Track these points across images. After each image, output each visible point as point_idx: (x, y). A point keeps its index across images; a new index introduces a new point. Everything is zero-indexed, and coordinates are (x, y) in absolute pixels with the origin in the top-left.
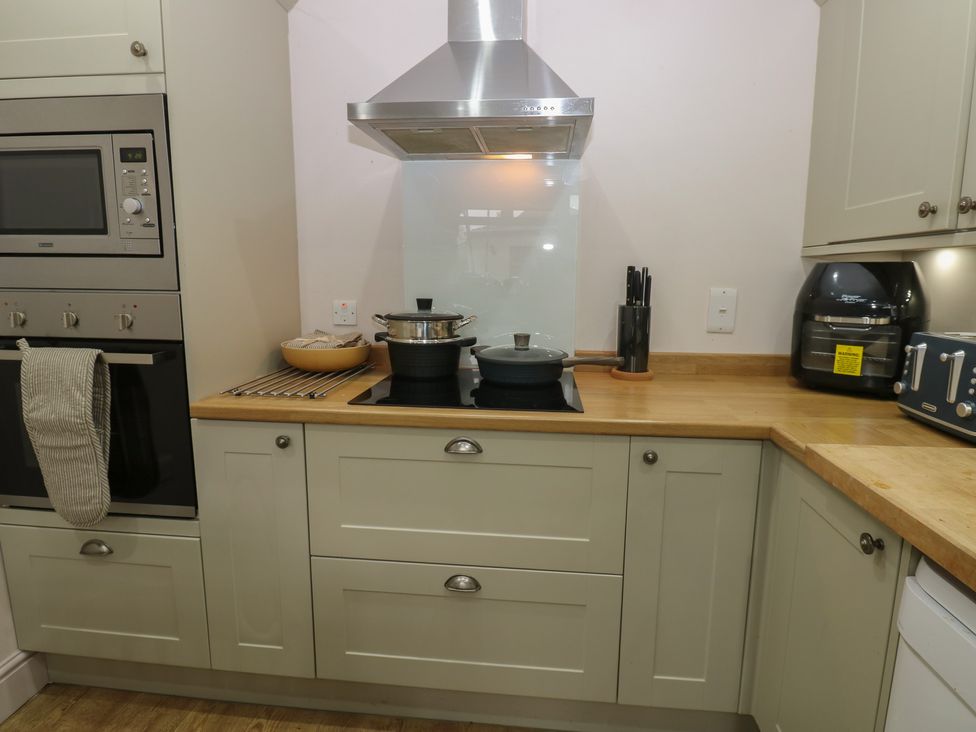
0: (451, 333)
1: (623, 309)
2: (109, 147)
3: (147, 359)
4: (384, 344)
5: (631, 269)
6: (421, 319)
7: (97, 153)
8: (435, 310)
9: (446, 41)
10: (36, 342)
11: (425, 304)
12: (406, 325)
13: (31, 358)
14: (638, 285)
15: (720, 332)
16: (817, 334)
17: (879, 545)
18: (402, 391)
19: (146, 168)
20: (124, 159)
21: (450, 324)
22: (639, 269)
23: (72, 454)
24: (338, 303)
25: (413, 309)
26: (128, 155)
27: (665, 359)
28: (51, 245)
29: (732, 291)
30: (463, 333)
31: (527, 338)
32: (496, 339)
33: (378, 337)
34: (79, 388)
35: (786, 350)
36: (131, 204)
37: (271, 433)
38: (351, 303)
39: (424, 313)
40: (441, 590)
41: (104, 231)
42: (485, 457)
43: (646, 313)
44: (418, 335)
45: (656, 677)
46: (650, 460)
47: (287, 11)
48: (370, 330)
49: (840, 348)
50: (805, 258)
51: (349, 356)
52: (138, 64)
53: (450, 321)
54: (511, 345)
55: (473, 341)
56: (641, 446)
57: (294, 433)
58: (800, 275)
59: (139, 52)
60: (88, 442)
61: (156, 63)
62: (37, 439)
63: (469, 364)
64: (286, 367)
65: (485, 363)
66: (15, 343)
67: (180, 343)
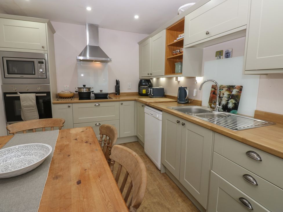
0: (89, 90)
1: (116, 86)
2: (36, 61)
3: (45, 95)
4: (77, 93)
5: (116, 80)
6: (84, 88)
7: (33, 62)
8: (86, 87)
10: (21, 93)
11: (84, 86)
12: (82, 89)
13: (22, 96)
14: (118, 83)
15: (129, 89)
16: (141, 89)
17: (143, 106)
19: (43, 65)
20: (39, 63)
21: (89, 89)
22: (118, 80)
23: (32, 111)
24: (65, 86)
27: (122, 93)
28: (23, 76)
29: (130, 83)
30: (91, 90)
31: (102, 91)
32: (97, 91)
33: (76, 92)
34: (33, 100)
35: (138, 91)
36: (41, 70)
37: (67, 105)
38: (68, 86)
40: (95, 126)
41: (34, 74)
42: (100, 106)
43: (119, 87)
44: (84, 90)
45: (125, 133)
46: (122, 104)
47: (53, 34)
48: (74, 91)
49: (143, 90)
50: (140, 78)
51: (71, 95)
52: (43, 49)
54: (99, 92)
55: (93, 91)
56: (121, 102)
57: (69, 105)
58: (139, 80)
59: (43, 47)
60: (35, 109)
61: (46, 49)
62: (24, 109)
63: (92, 95)
64: (59, 97)
65: (95, 95)
66: (16, 93)
67: (50, 92)
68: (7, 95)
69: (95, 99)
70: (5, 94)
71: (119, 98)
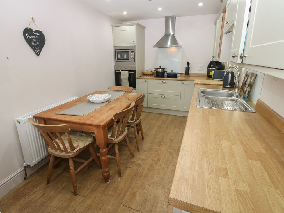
0: (163, 70)
1: (186, 67)
2: (130, 51)
3: (133, 72)
4: (155, 72)
5: (187, 62)
7: (129, 51)
8: (162, 67)
9: (164, 34)
10: (122, 71)
11: (160, 67)
12: (158, 69)
13: (122, 72)
14: (188, 64)
15: (200, 70)
16: (209, 71)
18: (157, 76)
19: (133, 53)
23: (126, 82)
24: (149, 67)
25: (159, 67)
26: (132, 52)
27: (191, 74)
29: (202, 65)
30: (165, 70)
31: (173, 71)
32: (169, 71)
33: (155, 71)
34: (127, 75)
35: (206, 73)
36: (132, 57)
37: (144, 80)
38: (151, 67)
39: (160, 68)
40: (161, 97)
41: (129, 59)
42: (166, 83)
43: (189, 68)
44: (160, 70)
45: (184, 108)
46: (183, 83)
47: (144, 29)
48: (153, 70)
49: (211, 72)
51: (151, 73)
52: (134, 43)
53: (164, 69)
54: (171, 72)
55: (166, 71)
57: (147, 80)
59: (133, 42)
60: (127, 80)
61: (135, 43)
62: (122, 80)
63: (166, 74)
64: (144, 74)
65: (168, 74)
66: (119, 71)
67: (136, 71)
68: (116, 72)
69: (167, 77)
70: (116, 71)
71: (188, 78)
